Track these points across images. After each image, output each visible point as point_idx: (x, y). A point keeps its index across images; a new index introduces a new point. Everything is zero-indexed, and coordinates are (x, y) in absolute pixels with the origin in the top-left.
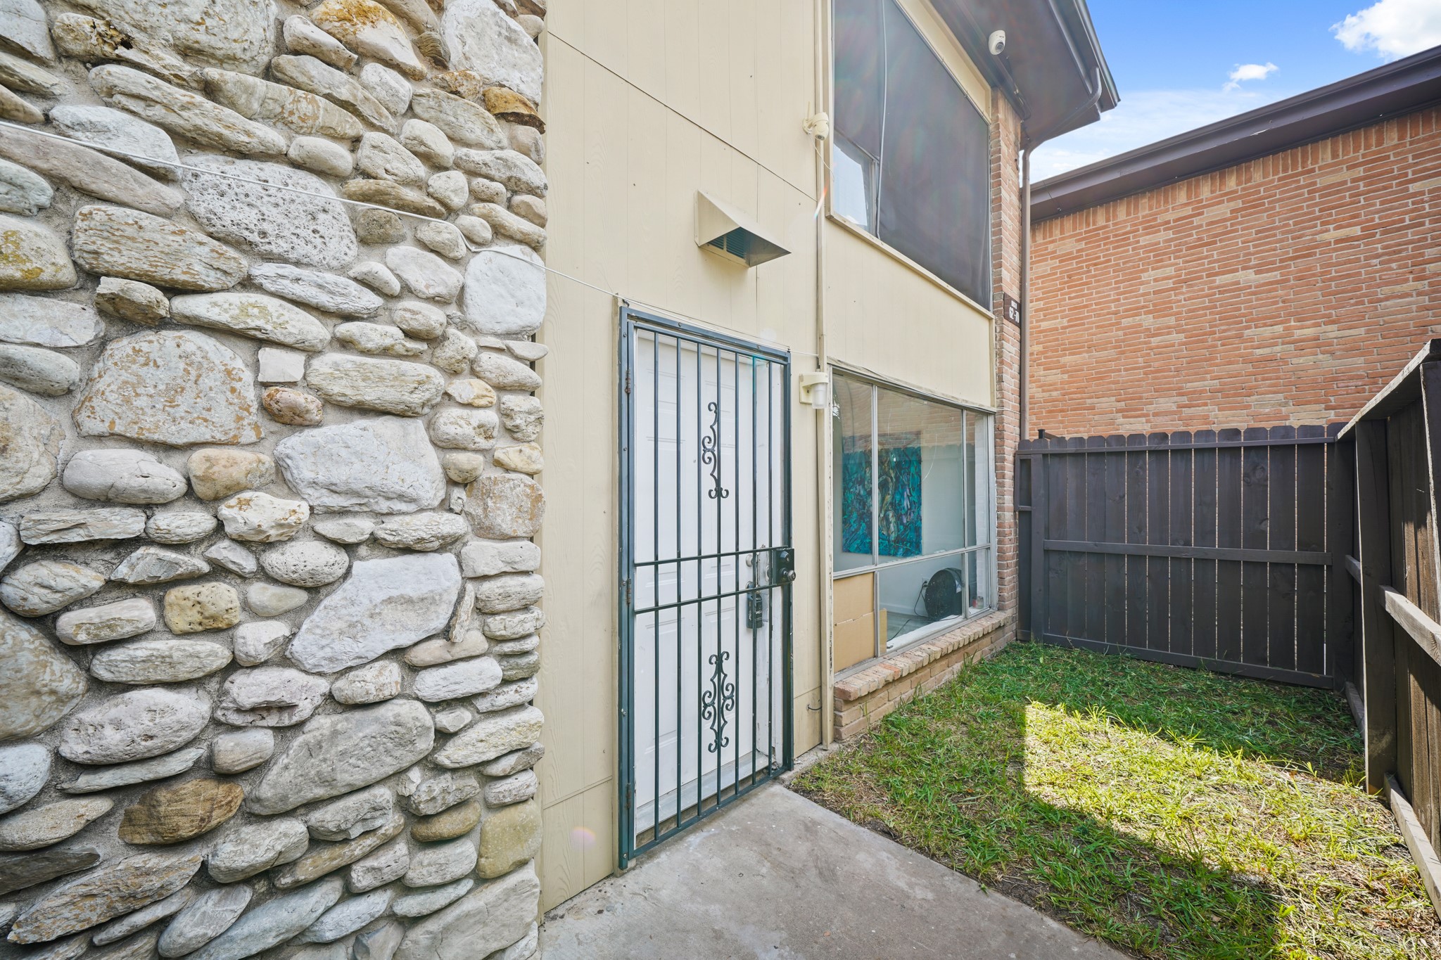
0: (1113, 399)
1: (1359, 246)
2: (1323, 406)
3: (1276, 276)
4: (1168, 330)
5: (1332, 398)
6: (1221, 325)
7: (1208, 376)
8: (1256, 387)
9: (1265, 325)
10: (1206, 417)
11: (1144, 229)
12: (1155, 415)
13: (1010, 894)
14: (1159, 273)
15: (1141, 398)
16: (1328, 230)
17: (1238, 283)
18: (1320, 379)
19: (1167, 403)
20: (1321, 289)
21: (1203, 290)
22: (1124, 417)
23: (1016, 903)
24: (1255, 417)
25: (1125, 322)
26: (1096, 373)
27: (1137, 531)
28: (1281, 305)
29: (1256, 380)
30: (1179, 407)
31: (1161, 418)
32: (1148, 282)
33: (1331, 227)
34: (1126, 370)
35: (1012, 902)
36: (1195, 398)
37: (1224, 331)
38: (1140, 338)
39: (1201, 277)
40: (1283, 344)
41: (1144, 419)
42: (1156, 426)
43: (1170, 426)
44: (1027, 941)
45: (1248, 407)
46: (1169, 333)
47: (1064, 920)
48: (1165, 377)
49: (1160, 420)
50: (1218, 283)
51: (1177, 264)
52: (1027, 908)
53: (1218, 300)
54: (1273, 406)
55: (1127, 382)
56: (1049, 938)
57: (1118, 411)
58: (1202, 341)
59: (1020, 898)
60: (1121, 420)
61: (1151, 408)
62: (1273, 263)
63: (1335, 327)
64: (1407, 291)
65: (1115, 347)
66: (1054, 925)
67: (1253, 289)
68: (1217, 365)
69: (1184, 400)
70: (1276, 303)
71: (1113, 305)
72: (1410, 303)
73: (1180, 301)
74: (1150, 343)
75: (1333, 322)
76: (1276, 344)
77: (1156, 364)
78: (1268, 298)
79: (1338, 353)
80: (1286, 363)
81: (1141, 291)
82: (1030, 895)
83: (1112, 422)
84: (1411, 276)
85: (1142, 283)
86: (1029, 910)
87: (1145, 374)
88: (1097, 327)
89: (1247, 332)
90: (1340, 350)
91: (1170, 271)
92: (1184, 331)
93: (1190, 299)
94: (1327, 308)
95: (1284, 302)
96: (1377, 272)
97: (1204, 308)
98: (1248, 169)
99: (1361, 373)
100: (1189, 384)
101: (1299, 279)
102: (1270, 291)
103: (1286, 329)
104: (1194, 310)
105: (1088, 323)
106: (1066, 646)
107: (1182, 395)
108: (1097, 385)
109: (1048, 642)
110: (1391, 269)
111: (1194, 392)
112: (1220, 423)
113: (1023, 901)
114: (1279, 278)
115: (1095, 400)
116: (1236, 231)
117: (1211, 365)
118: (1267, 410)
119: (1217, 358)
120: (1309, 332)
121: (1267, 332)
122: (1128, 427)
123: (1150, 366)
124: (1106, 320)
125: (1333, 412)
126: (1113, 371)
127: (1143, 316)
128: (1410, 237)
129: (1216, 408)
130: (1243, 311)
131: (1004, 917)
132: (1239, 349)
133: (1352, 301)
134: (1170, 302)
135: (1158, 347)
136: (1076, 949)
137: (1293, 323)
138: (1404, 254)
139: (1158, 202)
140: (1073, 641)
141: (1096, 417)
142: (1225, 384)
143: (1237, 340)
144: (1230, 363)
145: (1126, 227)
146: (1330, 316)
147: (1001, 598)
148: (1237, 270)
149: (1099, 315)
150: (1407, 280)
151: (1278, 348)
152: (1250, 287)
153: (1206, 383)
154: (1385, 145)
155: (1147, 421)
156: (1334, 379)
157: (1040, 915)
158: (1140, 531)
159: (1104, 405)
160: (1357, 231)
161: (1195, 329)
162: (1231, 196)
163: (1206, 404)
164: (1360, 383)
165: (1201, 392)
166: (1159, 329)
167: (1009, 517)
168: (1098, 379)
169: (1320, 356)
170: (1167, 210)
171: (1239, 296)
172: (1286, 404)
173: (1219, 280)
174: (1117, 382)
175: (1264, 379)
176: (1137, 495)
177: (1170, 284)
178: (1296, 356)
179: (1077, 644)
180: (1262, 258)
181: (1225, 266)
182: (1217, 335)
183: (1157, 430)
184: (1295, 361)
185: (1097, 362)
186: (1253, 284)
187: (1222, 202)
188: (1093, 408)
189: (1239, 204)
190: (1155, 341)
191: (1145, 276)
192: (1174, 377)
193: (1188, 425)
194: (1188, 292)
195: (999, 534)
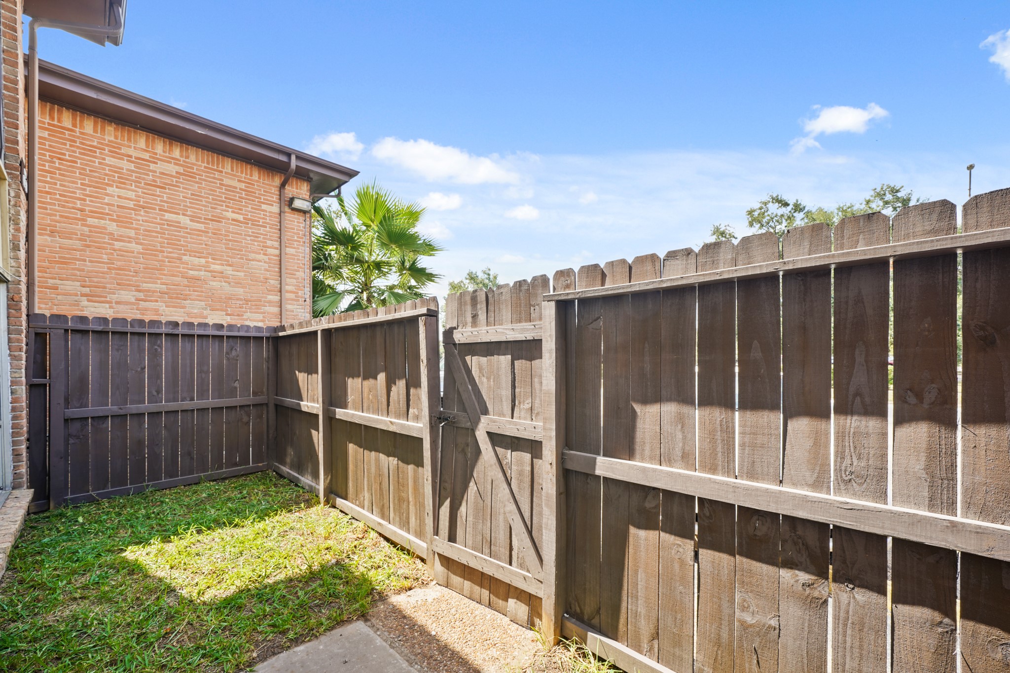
0: (79, 283)
1: (241, 227)
2: (225, 313)
3: (202, 227)
4: (129, 239)
5: (229, 309)
6: (168, 248)
7: (159, 281)
8: (190, 295)
9: (195, 256)
10: (157, 310)
11: (110, 151)
12: (117, 303)
13: (267, 657)
14: (123, 193)
15: (105, 288)
16: (228, 211)
17: (179, 223)
18: (223, 297)
19: (128, 296)
20: (225, 244)
21: (156, 218)
22: (89, 301)
23: (274, 659)
24: (189, 314)
25: (90, 221)
26: (60, 257)
27: (155, 393)
28: (204, 246)
29: (189, 291)
30: (137, 299)
31: (122, 306)
32: (113, 196)
33: (230, 210)
34: (91, 261)
35: (273, 660)
36: (149, 295)
37: (170, 252)
38: (104, 238)
39: (155, 209)
40: (205, 271)
41: (107, 305)
42: (118, 312)
43: (131, 314)
44: (302, 667)
45: (184, 307)
46: (129, 242)
47: (304, 641)
48: (126, 275)
49: (121, 307)
50: (166, 218)
51: (136, 191)
52: (282, 655)
53: (167, 230)
54: (199, 309)
55: (92, 271)
56: (307, 655)
57: (83, 295)
58: (155, 255)
59: (274, 654)
60: (85, 303)
61: (114, 297)
62: (200, 218)
63: (230, 268)
64: (260, 259)
65: (80, 240)
66: (301, 648)
67: (188, 230)
68: (164, 275)
69: (141, 295)
70: (201, 244)
71: (78, 202)
72: (261, 266)
73: (139, 221)
74: (113, 245)
75: (230, 265)
76: (200, 270)
77: (119, 263)
78: (197, 240)
79: (232, 284)
80: (206, 284)
81: (106, 201)
82: (277, 647)
83: (77, 304)
84: (262, 252)
85: (108, 195)
86: (284, 655)
87: (108, 268)
88: (61, 216)
89: (184, 258)
90: (233, 282)
91: (131, 195)
92: (141, 244)
93: (146, 221)
94: (228, 256)
95: (206, 245)
96: (249, 244)
97: (157, 232)
98: (187, 149)
99: (242, 297)
100: (145, 285)
101: (214, 234)
102: (198, 235)
103: (207, 262)
104: (149, 231)
105: (51, 209)
106: (91, 500)
107: (139, 291)
108: (60, 268)
109: (76, 504)
110: (254, 245)
111: (148, 291)
112: (166, 315)
113: (276, 654)
114: (203, 229)
115: (57, 281)
116: (179, 187)
117: (161, 274)
118: (196, 311)
119: (164, 270)
120: (218, 268)
121: (196, 261)
122: (93, 309)
123: (113, 264)
124: (70, 213)
125: (229, 317)
126: (79, 260)
127: (108, 222)
128: (262, 232)
129: (164, 305)
130: (182, 243)
131: (279, 670)
132: (179, 267)
133: (239, 256)
134: (131, 218)
135: (120, 250)
136: (321, 647)
137: (210, 260)
138: (259, 239)
139: (123, 136)
140: (98, 495)
141: (59, 297)
142: (170, 289)
143: (178, 261)
144: (173, 275)
145: (93, 141)
146: (228, 261)
147: (17, 476)
148: (179, 214)
149: (64, 206)
150: (260, 253)
151: (202, 273)
152: (187, 228)
153: (157, 286)
154: (253, 178)
155: (111, 307)
156: (230, 298)
157: (291, 651)
158: (158, 394)
159: (68, 288)
160: (241, 218)
161: (150, 245)
162: (176, 162)
163: (157, 301)
164: (241, 303)
165: (154, 292)
166: (121, 236)
167: (22, 391)
168: (62, 263)
169: (224, 284)
170: (130, 147)
171: (180, 232)
172: (206, 309)
173: (168, 216)
174: (83, 270)
175: (194, 291)
176: (155, 368)
177: (131, 204)
178: (212, 281)
179: (103, 496)
180: (194, 212)
181: (172, 208)
182: (165, 254)
183: (120, 316)
184: (211, 283)
185: (60, 247)
186: (189, 227)
187: (170, 162)
188: (57, 289)
189: (181, 170)
190: (118, 245)
191: (110, 190)
192: (133, 276)
193: (143, 314)
194: (145, 216)
195: (13, 409)
